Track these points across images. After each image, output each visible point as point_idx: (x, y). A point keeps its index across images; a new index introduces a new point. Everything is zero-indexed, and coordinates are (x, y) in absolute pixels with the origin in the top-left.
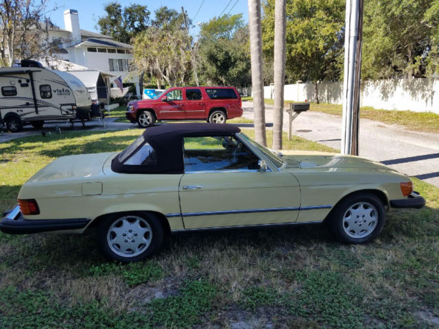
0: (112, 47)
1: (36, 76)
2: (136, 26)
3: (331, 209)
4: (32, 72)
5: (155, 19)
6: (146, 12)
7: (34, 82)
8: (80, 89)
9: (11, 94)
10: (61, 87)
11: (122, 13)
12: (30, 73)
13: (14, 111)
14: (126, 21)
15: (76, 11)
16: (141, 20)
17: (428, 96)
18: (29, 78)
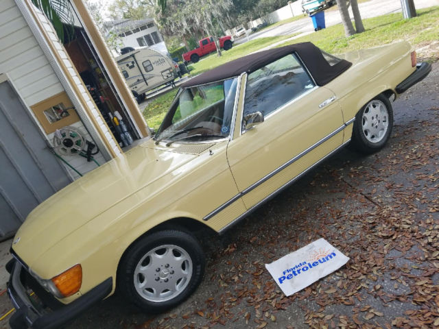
1: (138, 57)
7: (138, 62)
10: (157, 59)
12: (133, 56)
18: (133, 60)
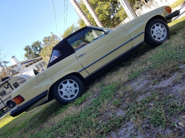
0: (34, 61)
1: (10, 82)
2: (39, 49)
3: (144, 33)
4: (7, 81)
5: (44, 44)
6: (39, 42)
7: (10, 84)
8: (28, 78)
9: (4, 94)
10: (21, 80)
11: (31, 48)
12: (7, 82)
13: (9, 99)
14: (34, 50)
15: (14, 56)
16: (39, 46)
17: (155, 5)
18: (8, 84)
